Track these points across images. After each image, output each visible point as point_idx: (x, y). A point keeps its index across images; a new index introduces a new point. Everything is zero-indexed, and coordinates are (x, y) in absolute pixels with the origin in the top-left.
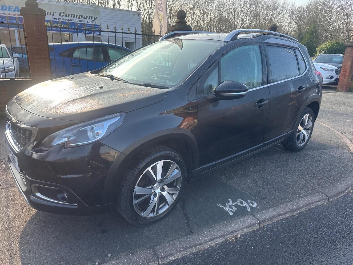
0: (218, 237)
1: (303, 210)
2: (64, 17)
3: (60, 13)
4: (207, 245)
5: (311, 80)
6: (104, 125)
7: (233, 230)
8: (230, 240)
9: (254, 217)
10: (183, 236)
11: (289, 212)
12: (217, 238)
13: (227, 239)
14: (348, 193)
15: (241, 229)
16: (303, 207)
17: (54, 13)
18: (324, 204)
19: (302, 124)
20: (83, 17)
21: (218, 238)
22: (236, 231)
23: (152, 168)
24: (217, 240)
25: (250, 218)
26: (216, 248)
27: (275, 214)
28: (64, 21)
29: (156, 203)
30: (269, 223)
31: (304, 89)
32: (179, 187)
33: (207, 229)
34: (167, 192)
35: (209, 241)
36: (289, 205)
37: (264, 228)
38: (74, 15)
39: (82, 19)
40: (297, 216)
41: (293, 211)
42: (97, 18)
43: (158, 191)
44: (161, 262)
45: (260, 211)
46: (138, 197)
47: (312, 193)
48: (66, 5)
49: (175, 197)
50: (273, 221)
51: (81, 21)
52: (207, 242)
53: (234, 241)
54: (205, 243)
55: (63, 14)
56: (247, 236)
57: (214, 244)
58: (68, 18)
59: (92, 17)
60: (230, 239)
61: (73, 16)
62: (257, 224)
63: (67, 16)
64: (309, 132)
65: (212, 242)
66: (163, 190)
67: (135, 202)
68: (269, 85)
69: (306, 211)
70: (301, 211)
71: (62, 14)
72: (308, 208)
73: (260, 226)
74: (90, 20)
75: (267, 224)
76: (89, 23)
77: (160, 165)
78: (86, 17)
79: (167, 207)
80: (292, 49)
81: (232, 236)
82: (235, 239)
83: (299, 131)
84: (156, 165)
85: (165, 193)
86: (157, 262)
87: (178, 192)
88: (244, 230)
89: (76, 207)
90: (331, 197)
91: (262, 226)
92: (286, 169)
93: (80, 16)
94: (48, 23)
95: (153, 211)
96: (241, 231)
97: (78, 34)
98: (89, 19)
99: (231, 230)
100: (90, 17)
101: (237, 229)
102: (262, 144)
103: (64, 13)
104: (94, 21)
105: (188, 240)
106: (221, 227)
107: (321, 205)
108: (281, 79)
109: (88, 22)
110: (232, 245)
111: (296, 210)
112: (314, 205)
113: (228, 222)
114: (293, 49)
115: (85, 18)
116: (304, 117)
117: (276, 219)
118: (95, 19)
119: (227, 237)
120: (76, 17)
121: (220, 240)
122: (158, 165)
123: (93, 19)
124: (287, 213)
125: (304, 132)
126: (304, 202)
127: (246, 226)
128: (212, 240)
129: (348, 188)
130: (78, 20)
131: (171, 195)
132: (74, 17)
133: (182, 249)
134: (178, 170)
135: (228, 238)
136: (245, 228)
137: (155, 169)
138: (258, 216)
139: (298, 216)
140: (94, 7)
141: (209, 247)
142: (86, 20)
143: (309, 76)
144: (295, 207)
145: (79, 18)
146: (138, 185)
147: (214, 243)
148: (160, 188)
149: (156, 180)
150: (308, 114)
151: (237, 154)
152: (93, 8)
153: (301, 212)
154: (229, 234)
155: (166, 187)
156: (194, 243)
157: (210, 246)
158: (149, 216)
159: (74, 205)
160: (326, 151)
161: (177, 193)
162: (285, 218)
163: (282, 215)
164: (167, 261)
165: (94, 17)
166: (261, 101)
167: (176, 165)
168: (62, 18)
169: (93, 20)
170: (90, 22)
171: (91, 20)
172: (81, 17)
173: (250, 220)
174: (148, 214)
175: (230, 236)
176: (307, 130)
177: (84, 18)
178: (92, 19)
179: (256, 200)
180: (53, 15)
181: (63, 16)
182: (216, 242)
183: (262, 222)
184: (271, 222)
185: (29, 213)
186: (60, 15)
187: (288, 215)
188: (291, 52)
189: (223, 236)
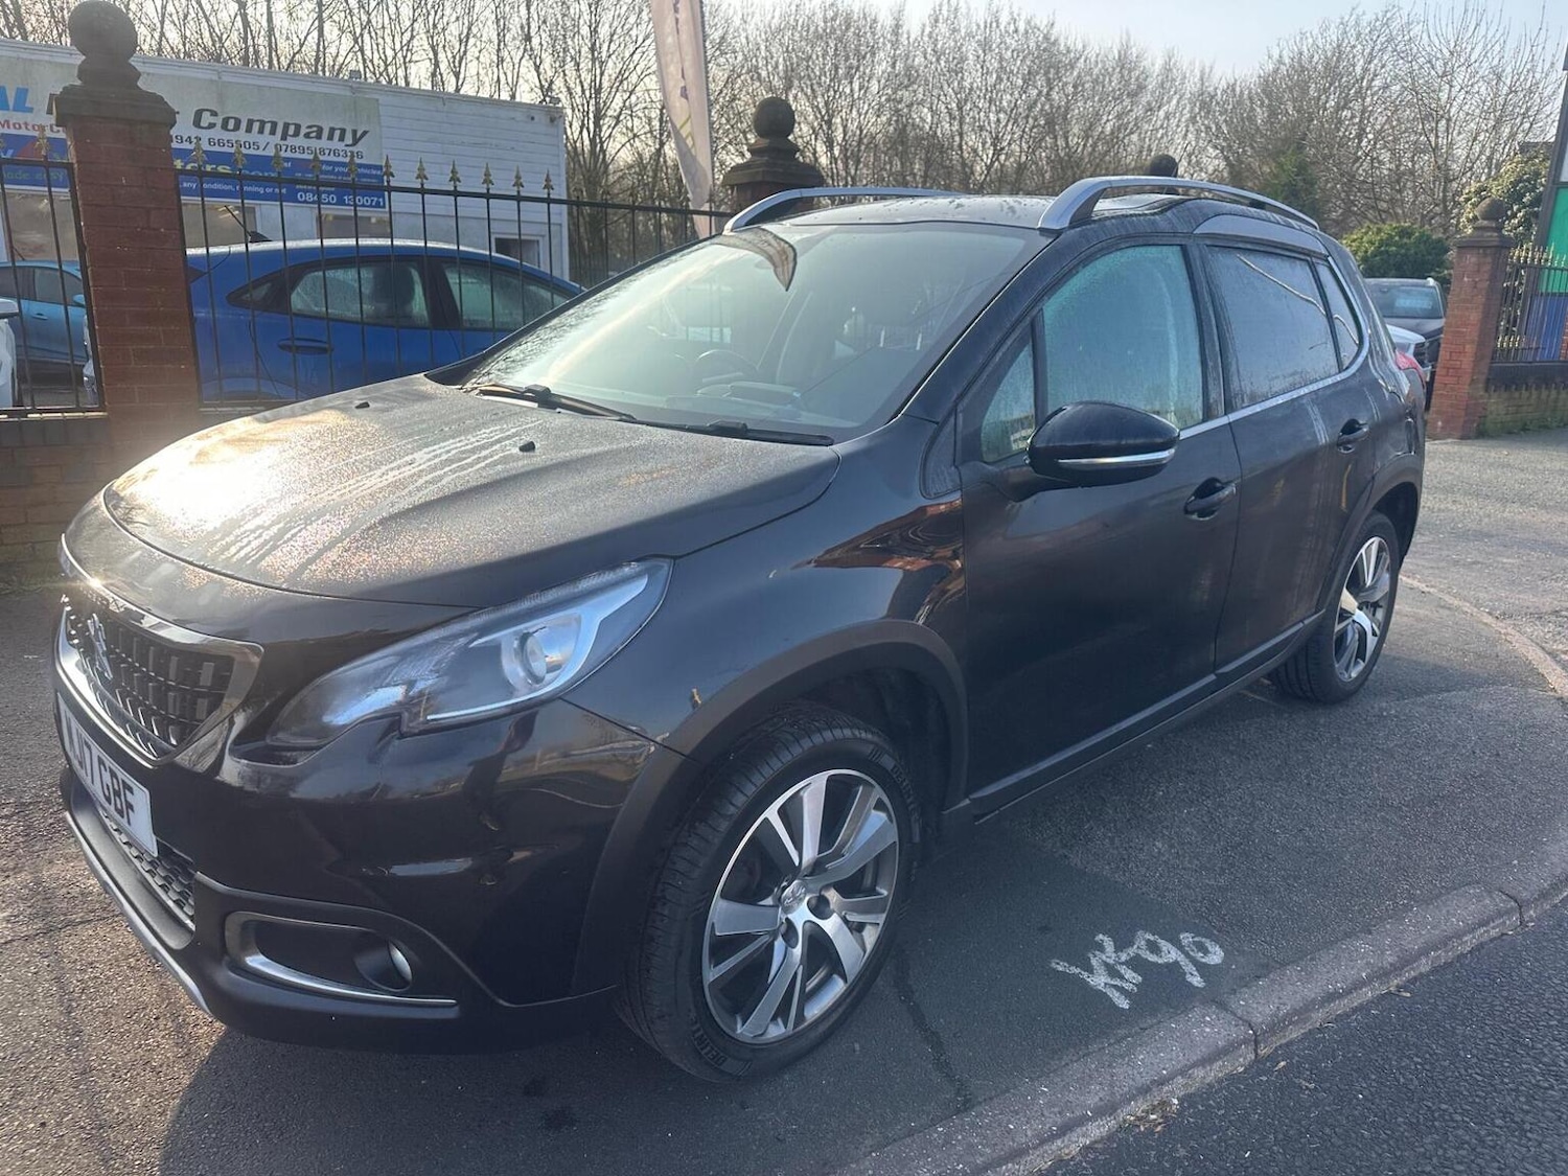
0: (1089, 1113)
1: (1424, 966)
2: (217, 133)
3: (199, 114)
4: (1044, 1157)
5: (1387, 394)
7: (1147, 1080)
8: (1139, 1126)
9: (1227, 1010)
10: (933, 1123)
11: (1369, 980)
12: (1082, 1121)
13: (1125, 1121)
15: (1183, 1072)
16: (1424, 952)
18: (1504, 937)
19: (1356, 585)
20: (304, 131)
21: (1090, 1119)
22: (1162, 1082)
23: (781, 812)
24: (1084, 1129)
25: (1208, 1019)
26: (1085, 1168)
27: (1312, 991)
28: (216, 148)
29: (796, 973)
30: (1294, 1033)
31: (1365, 430)
32: (885, 893)
33: (1031, 1079)
34: (839, 920)
35: (1053, 1137)
36: (1362, 946)
37: (1273, 1058)
38: (263, 123)
39: (300, 141)
40: (1404, 994)
41: (1383, 975)
42: (365, 133)
43: (801, 916)
45: (1244, 982)
46: (725, 946)
47: (1448, 890)
48: (224, 79)
49: (870, 936)
50: (1309, 1026)
51: (293, 149)
52: (1043, 1142)
53: (1159, 1128)
54: (1035, 1148)
55: (212, 120)
56: (1211, 1102)
57: (1074, 1150)
58: (233, 136)
59: (343, 131)
60: (1139, 1119)
61: (256, 126)
62: (1245, 1042)
63: (231, 124)
64: (1380, 614)
65: (1066, 1142)
66: (820, 908)
67: (711, 974)
68: (1233, 417)
69: (1435, 971)
70: (1417, 974)
71: (206, 119)
72: (1443, 956)
73: (1256, 1051)
74: (336, 144)
75: (1283, 1041)
76: (332, 158)
77: (813, 791)
78: (315, 129)
79: (838, 987)
80: (1303, 260)
81: (1144, 1107)
82: (1161, 1121)
83: (1345, 615)
84: (796, 796)
85: (831, 925)
87: (884, 915)
88: (1193, 1073)
89: (452, 1014)
90: (1528, 903)
91: (1263, 1051)
92: (1309, 784)
93: (286, 126)
95: (782, 1012)
96: (1180, 1080)
97: (281, 205)
98: (331, 138)
99: (1140, 1081)
100: (332, 130)
101: (1164, 1072)
102: (1212, 677)
103: (214, 114)
104: (351, 148)
105: (960, 1137)
106: (1093, 1066)
107: (1491, 941)
108: (1274, 390)
109: (327, 152)
110: (1152, 1148)
111: (1396, 969)
112: (1466, 942)
113: (1118, 1042)
114: (1307, 261)
115: (314, 135)
116: (1363, 551)
117: (1318, 1017)
118: (356, 141)
119: (1128, 1113)
120: (273, 132)
121: (1097, 1130)
122: (805, 795)
123: (349, 139)
124: (1358, 985)
125: (1362, 617)
126: (1423, 933)
127: (1200, 1057)
128: (1065, 1129)
130: (282, 143)
131: (857, 929)
132: (261, 131)
134: (883, 815)
135: (1132, 1118)
136: (1194, 1066)
137: (790, 816)
138: (1239, 1003)
139: (1408, 995)
140: (351, 87)
141: (1055, 1167)
142: (314, 144)
143: (1376, 374)
144: (1390, 958)
145: (284, 138)
146: (724, 896)
147: (1072, 1145)
148: (807, 898)
149: (797, 864)
150: (1377, 540)
151: (1114, 730)
152: (348, 93)
153: (1415, 978)
154: (1133, 1098)
155: (833, 896)
156: (988, 1151)
157: (1060, 1162)
158: (763, 1038)
159: (442, 1006)
160: (1456, 697)
161: (881, 918)
162: (1354, 1010)
163: (1341, 996)
165: (354, 132)
166: (1209, 488)
167: (878, 793)
168: (205, 135)
169: (347, 146)
170: (336, 152)
171: (341, 146)
172: (291, 132)
173: (1209, 1028)
174: (763, 1027)
175: (1139, 1107)
177: (307, 136)
178: (342, 139)
179: (1215, 932)
181: (212, 126)
182: (1083, 1142)
183: (1264, 1032)
184: (1303, 1031)
186: (197, 123)
187: (1368, 994)
188: (1301, 272)
189: (1107, 1109)
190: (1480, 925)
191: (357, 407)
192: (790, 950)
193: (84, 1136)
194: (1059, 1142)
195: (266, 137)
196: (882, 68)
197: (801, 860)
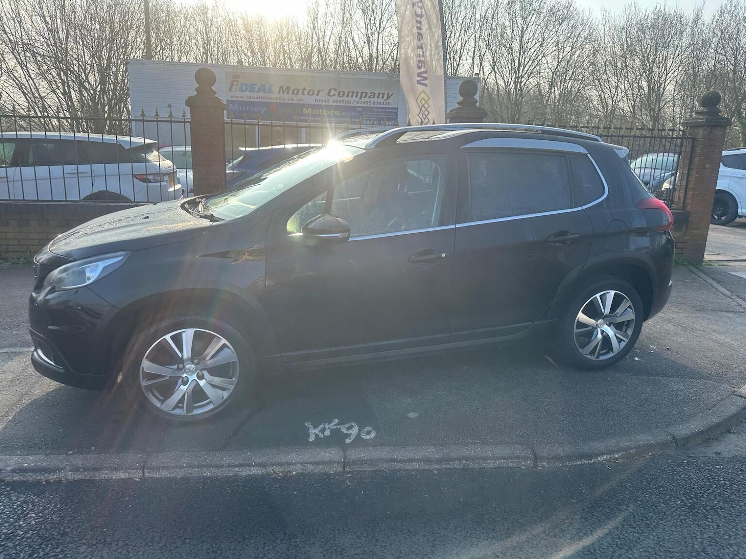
0: (253, 463)
1: (456, 465)
2: (336, 98)
3: (330, 90)
4: (230, 471)
5: (610, 220)
6: (99, 265)
7: (285, 461)
8: (272, 475)
9: (344, 451)
10: (203, 451)
11: (418, 460)
12: (249, 465)
13: (269, 472)
14: (604, 462)
15: (301, 463)
16: (459, 459)
17: (319, 92)
18: (519, 468)
20: (368, 95)
21: (253, 465)
22: (292, 464)
23: (171, 338)
24: (250, 468)
25: (333, 452)
27: (386, 456)
28: (335, 104)
29: (184, 394)
30: (366, 468)
31: (574, 236)
32: (234, 379)
34: (206, 382)
35: (235, 466)
36: (431, 449)
38: (353, 93)
39: (367, 99)
40: (435, 471)
41: (430, 461)
42: (393, 94)
43: (192, 377)
44: (147, 474)
45: (366, 446)
46: (149, 376)
49: (226, 393)
50: (376, 468)
51: (363, 103)
52: (230, 466)
53: (278, 478)
54: (226, 467)
55: (334, 93)
56: (309, 478)
57: (244, 474)
58: (341, 99)
59: (384, 94)
60: (276, 473)
61: (350, 94)
62: (338, 462)
63: (341, 94)
65: (240, 470)
66: (201, 377)
67: (144, 383)
68: (458, 225)
69: (462, 469)
70: (451, 467)
71: (333, 92)
72: (470, 464)
73: (344, 468)
74: (380, 100)
75: (360, 469)
76: (378, 106)
77: (188, 335)
78: (373, 94)
79: (211, 407)
81: (280, 470)
82: (282, 476)
83: (583, 326)
84: (180, 334)
85: (202, 383)
86: (141, 471)
88: (308, 466)
90: (542, 459)
91: (347, 469)
93: (362, 93)
94: (307, 109)
95: (179, 406)
96: (300, 466)
98: (378, 97)
99: (283, 460)
100: (379, 94)
101: (294, 461)
102: (447, 335)
104: (386, 101)
105: (206, 456)
106: (273, 452)
109: (377, 103)
111: (439, 461)
112: (490, 463)
113: (292, 449)
114: (565, 156)
115: (372, 97)
116: (598, 296)
117: (382, 466)
118: (388, 98)
119: (270, 469)
120: (356, 97)
121: (255, 471)
122: (183, 335)
123: (385, 97)
124: (412, 460)
125: (610, 332)
126: (467, 453)
127: (314, 461)
128: (240, 465)
129: (613, 452)
130: (359, 101)
132: (352, 96)
133: (184, 465)
134: (230, 351)
135: (272, 472)
136: (309, 463)
137: (177, 340)
138: (351, 451)
141: (234, 476)
142: (372, 100)
144: (438, 456)
145: (360, 99)
146: (149, 359)
147: (244, 472)
148: (196, 373)
150: (613, 292)
153: (449, 469)
154: (275, 465)
155: (206, 373)
156: (210, 462)
157: (236, 475)
158: (173, 412)
161: (232, 388)
162: (406, 470)
163: (399, 462)
164: (158, 476)
165: (388, 94)
167: (224, 341)
168: (331, 99)
169: (385, 100)
170: (380, 103)
171: (382, 101)
172: (363, 96)
173: (330, 454)
174: (170, 408)
175: (277, 469)
177: (369, 97)
178: (383, 98)
179: (382, 430)
180: (318, 95)
181: (334, 95)
182: (248, 472)
183: (349, 462)
184: (372, 469)
186: (329, 95)
187: (416, 465)
188: (556, 161)
189: (262, 465)
190: (501, 458)
192: (182, 385)
194: (237, 469)
195: (354, 98)
196: (686, 41)
197: (182, 356)
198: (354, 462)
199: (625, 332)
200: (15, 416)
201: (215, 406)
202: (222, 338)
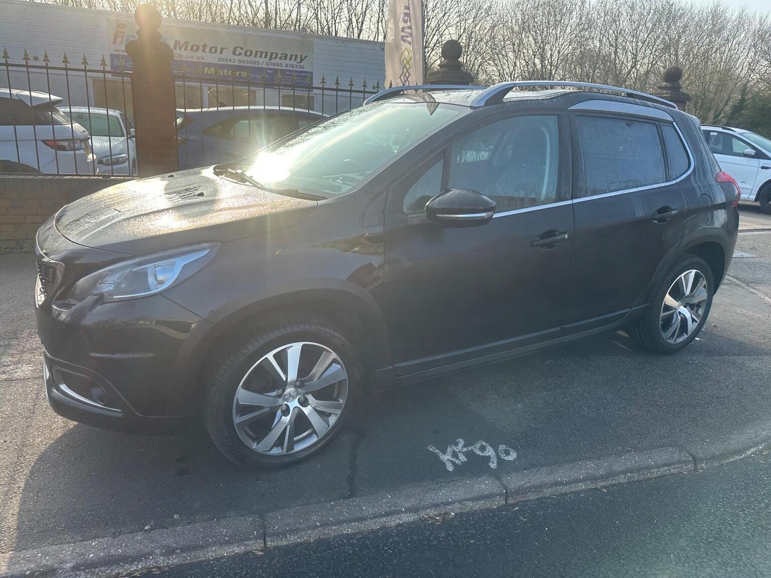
0: (403, 509)
1: (622, 479)
2: (242, 57)
3: (235, 49)
4: (375, 524)
5: (699, 194)
6: (175, 263)
7: (439, 501)
8: (429, 521)
9: (498, 480)
10: (332, 500)
11: (584, 480)
12: (399, 512)
13: (423, 517)
14: (753, 455)
15: (460, 502)
16: (624, 472)
17: (222, 49)
18: (681, 474)
19: (677, 294)
20: (279, 56)
21: (403, 512)
22: (447, 504)
23: (275, 356)
24: (399, 516)
25: (487, 482)
26: (394, 533)
27: (550, 479)
28: (242, 64)
29: (286, 428)
30: (532, 497)
31: (674, 212)
32: (342, 402)
33: (387, 491)
34: (312, 409)
35: (382, 516)
36: (591, 464)
37: (514, 505)
38: (262, 53)
39: (277, 61)
40: (604, 490)
41: (594, 479)
42: (306, 57)
43: (294, 404)
44: (270, 543)
45: (517, 470)
46: (245, 409)
47: (658, 447)
48: (247, 33)
49: (332, 420)
50: (541, 495)
51: (274, 64)
52: (375, 517)
53: (438, 523)
54: (370, 519)
55: (241, 51)
56: (471, 518)
57: (393, 524)
58: (249, 59)
59: (296, 56)
60: (431, 518)
61: (259, 54)
62: (500, 495)
63: (248, 53)
65: (389, 520)
66: (304, 403)
67: (237, 420)
68: (575, 201)
69: (629, 483)
70: (617, 482)
71: (238, 51)
72: (636, 477)
73: (506, 500)
74: (293, 62)
75: (524, 499)
76: (291, 69)
77: (294, 351)
78: (284, 55)
79: (314, 439)
80: (653, 123)
81: (436, 513)
82: (441, 520)
83: (668, 308)
84: (285, 351)
85: (307, 410)
86: (262, 541)
87: (340, 411)
88: (466, 503)
89: (120, 415)
90: (701, 460)
91: (510, 501)
92: (620, 390)
93: (272, 54)
94: (210, 69)
95: (279, 442)
96: (458, 505)
97: (264, 90)
98: (291, 59)
99: (436, 501)
100: (292, 56)
101: (450, 500)
102: (558, 329)
103: (242, 49)
104: (299, 64)
105: (339, 508)
106: (418, 491)
107: (671, 475)
108: (611, 189)
109: (289, 65)
110: (430, 530)
111: (604, 477)
112: (654, 472)
113: (437, 483)
114: (656, 124)
115: (283, 58)
116: (682, 275)
117: (548, 492)
118: (302, 60)
119: (423, 514)
120: (266, 57)
121: (407, 518)
122: (289, 351)
123: (299, 60)
124: (578, 481)
125: (686, 312)
126: (628, 464)
127: (471, 497)
128: (388, 514)
129: (757, 444)
130: (269, 62)
131: (323, 414)
132: (261, 56)
133: (318, 524)
134: (339, 366)
135: (427, 517)
136: (467, 500)
137: (282, 359)
138: (506, 479)
139: (606, 491)
140: (302, 36)
141: (381, 529)
142: (284, 62)
143: (694, 185)
144: (601, 472)
145: (270, 60)
146: (244, 387)
147: (393, 521)
148: (298, 398)
149: (285, 379)
150: (694, 271)
151: (488, 346)
152: (300, 38)
153: (615, 485)
154: (429, 508)
155: (310, 398)
156: (347, 515)
157: (383, 528)
158: (269, 453)
159: (117, 412)
160: (739, 359)
161: (339, 412)
162: (572, 493)
163: (564, 485)
164: (285, 543)
165: (301, 56)
166: (550, 233)
167: (334, 355)
168: (237, 58)
169: (297, 63)
170: (292, 66)
171: (294, 63)
172: (274, 57)
173: (485, 485)
174: (267, 446)
175: (432, 512)
176: (692, 307)
177: (280, 58)
178: (295, 60)
179: (519, 447)
180: (221, 53)
181: (240, 54)
182: (398, 521)
183: (512, 493)
184: (537, 497)
185: (64, 425)
186: (234, 53)
187: (582, 486)
188: (649, 129)
189: (416, 510)
190: (664, 466)
191: (169, 177)
192: (283, 417)
193: (16, 447)
194: (385, 519)
195: (263, 59)
197: (287, 379)
198: (518, 492)
199: (697, 312)
200: (27, 481)
201: (320, 437)
202: (332, 351)
